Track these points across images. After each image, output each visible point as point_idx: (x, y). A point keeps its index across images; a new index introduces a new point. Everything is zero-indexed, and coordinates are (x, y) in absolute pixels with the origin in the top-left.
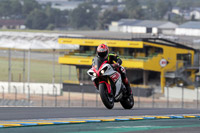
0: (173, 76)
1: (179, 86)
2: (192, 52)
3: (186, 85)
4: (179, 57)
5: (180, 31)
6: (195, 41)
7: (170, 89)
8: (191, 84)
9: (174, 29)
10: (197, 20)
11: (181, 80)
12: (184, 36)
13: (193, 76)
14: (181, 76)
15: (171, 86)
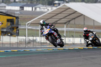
0: (5, 30)
1: (8, 35)
2: (15, 18)
3: (12, 35)
4: (8, 20)
5: (8, 8)
6: (16, 13)
7: (4, 37)
8: (14, 34)
9: (5, 7)
10: (17, 2)
11: (9, 32)
12: (11, 10)
13: (15, 30)
14: (9, 30)
15: (4, 35)
